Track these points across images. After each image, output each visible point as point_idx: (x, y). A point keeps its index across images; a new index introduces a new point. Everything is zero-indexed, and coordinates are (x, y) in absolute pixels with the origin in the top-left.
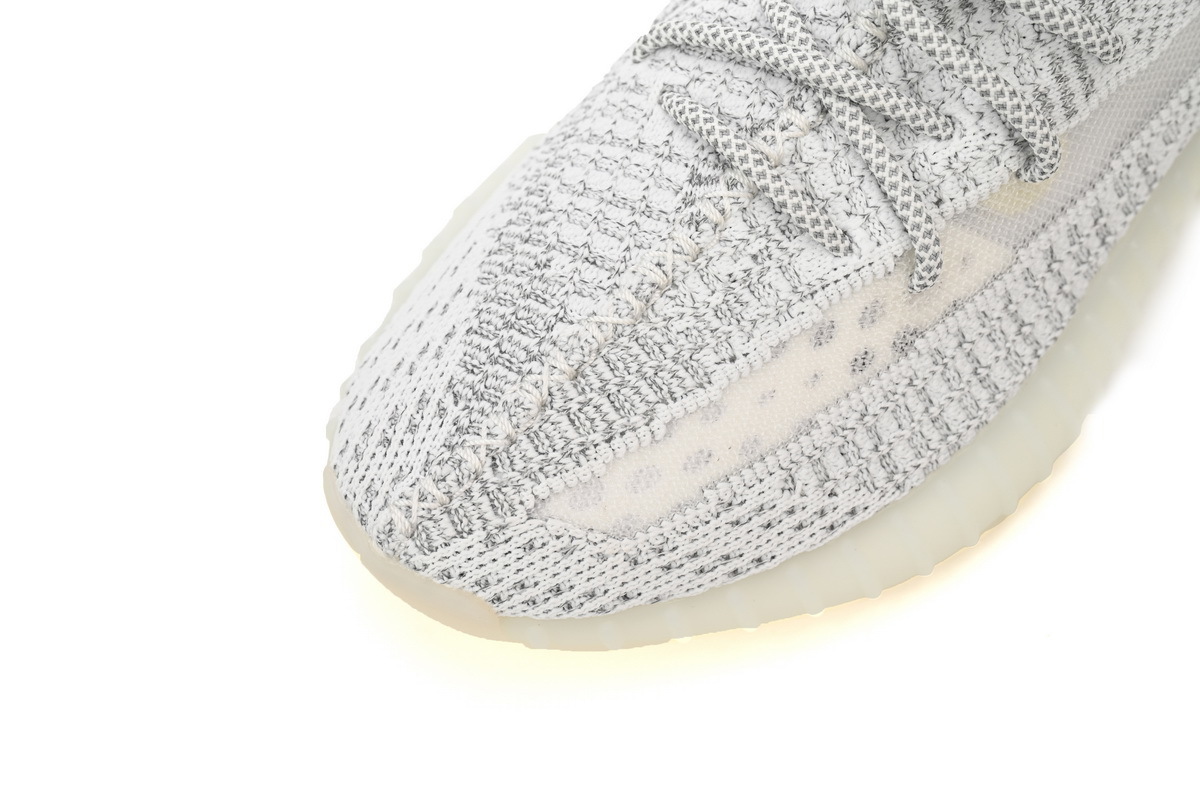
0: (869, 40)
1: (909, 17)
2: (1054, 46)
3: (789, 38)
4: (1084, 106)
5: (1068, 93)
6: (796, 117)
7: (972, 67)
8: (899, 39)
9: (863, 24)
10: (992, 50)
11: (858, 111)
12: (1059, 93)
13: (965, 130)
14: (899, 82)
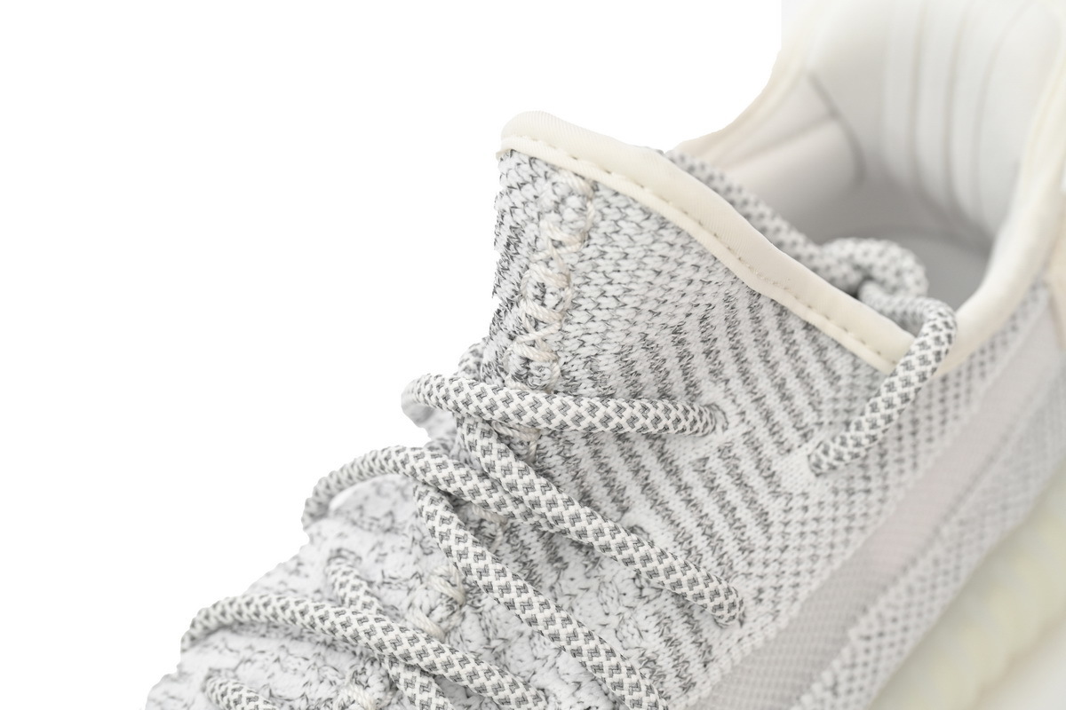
0: (444, 602)
1: (481, 564)
2: (660, 602)
3: (351, 602)
4: (703, 677)
5: (681, 660)
6: (358, 695)
7: (558, 621)
8: (480, 601)
9: (438, 585)
10: (589, 610)
11: (430, 683)
12: (670, 660)
13: (560, 703)
14: (481, 650)
